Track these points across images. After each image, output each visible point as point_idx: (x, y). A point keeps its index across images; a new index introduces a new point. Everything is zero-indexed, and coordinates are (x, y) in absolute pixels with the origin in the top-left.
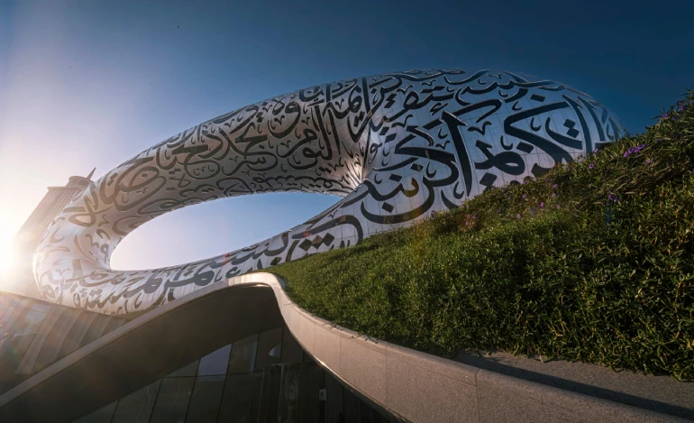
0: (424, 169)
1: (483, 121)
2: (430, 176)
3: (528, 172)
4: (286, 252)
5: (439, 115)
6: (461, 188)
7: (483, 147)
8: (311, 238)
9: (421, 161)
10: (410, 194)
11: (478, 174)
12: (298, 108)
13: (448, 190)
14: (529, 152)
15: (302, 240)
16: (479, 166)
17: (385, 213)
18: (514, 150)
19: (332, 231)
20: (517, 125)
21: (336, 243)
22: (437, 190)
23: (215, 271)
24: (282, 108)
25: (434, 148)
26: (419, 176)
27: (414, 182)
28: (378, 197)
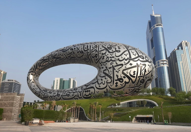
0: (107, 79)
1: (119, 70)
2: (107, 81)
3: (124, 82)
4: (82, 92)
5: (111, 66)
6: (112, 84)
7: (117, 76)
8: (87, 90)
9: (107, 77)
10: (104, 84)
11: (115, 82)
12: (83, 53)
13: (110, 84)
14: (125, 78)
15: (85, 90)
16: (116, 80)
17: (99, 88)
18: (122, 78)
19: (90, 89)
20: (124, 72)
21: (91, 92)
22: (108, 84)
23: (70, 94)
24: (79, 51)
25: (109, 74)
26: (106, 80)
27: (105, 82)
28: (98, 84)
